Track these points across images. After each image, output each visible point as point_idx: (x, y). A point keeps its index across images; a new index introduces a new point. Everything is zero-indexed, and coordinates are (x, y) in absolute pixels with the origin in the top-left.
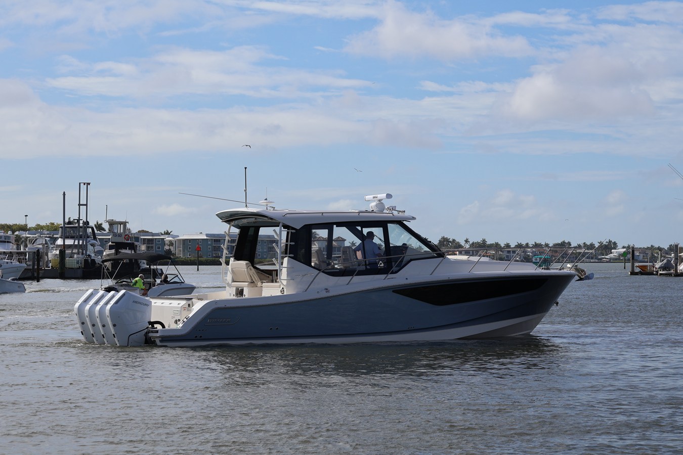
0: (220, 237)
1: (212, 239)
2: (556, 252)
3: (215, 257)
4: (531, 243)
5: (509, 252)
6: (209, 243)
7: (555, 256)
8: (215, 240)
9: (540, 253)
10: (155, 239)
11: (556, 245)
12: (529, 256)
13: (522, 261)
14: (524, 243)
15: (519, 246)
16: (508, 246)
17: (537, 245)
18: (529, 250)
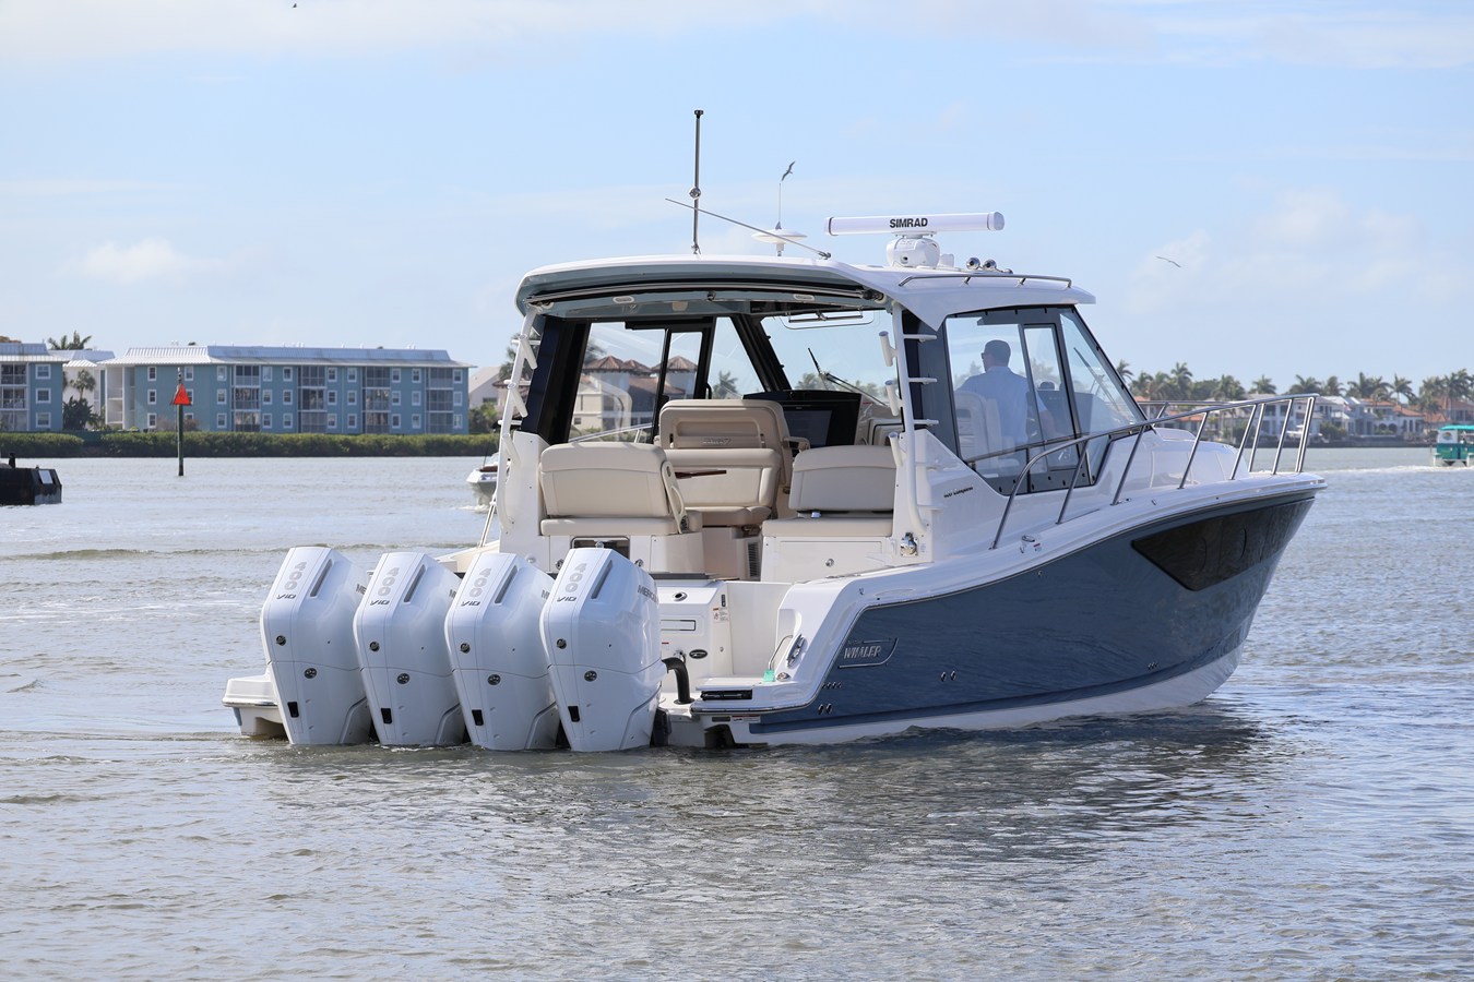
0: (257, 358)
1: (229, 366)
2: (1435, 408)
3: (240, 428)
4: (1347, 379)
5: (1270, 409)
6: (221, 378)
7: (1429, 425)
8: (239, 368)
9: (1376, 411)
10: (33, 364)
11: (1432, 386)
12: (1338, 423)
13: (1314, 443)
14: (1322, 379)
15: (1308, 387)
16: (1266, 387)
17: (1366, 388)
18: (1339, 400)
